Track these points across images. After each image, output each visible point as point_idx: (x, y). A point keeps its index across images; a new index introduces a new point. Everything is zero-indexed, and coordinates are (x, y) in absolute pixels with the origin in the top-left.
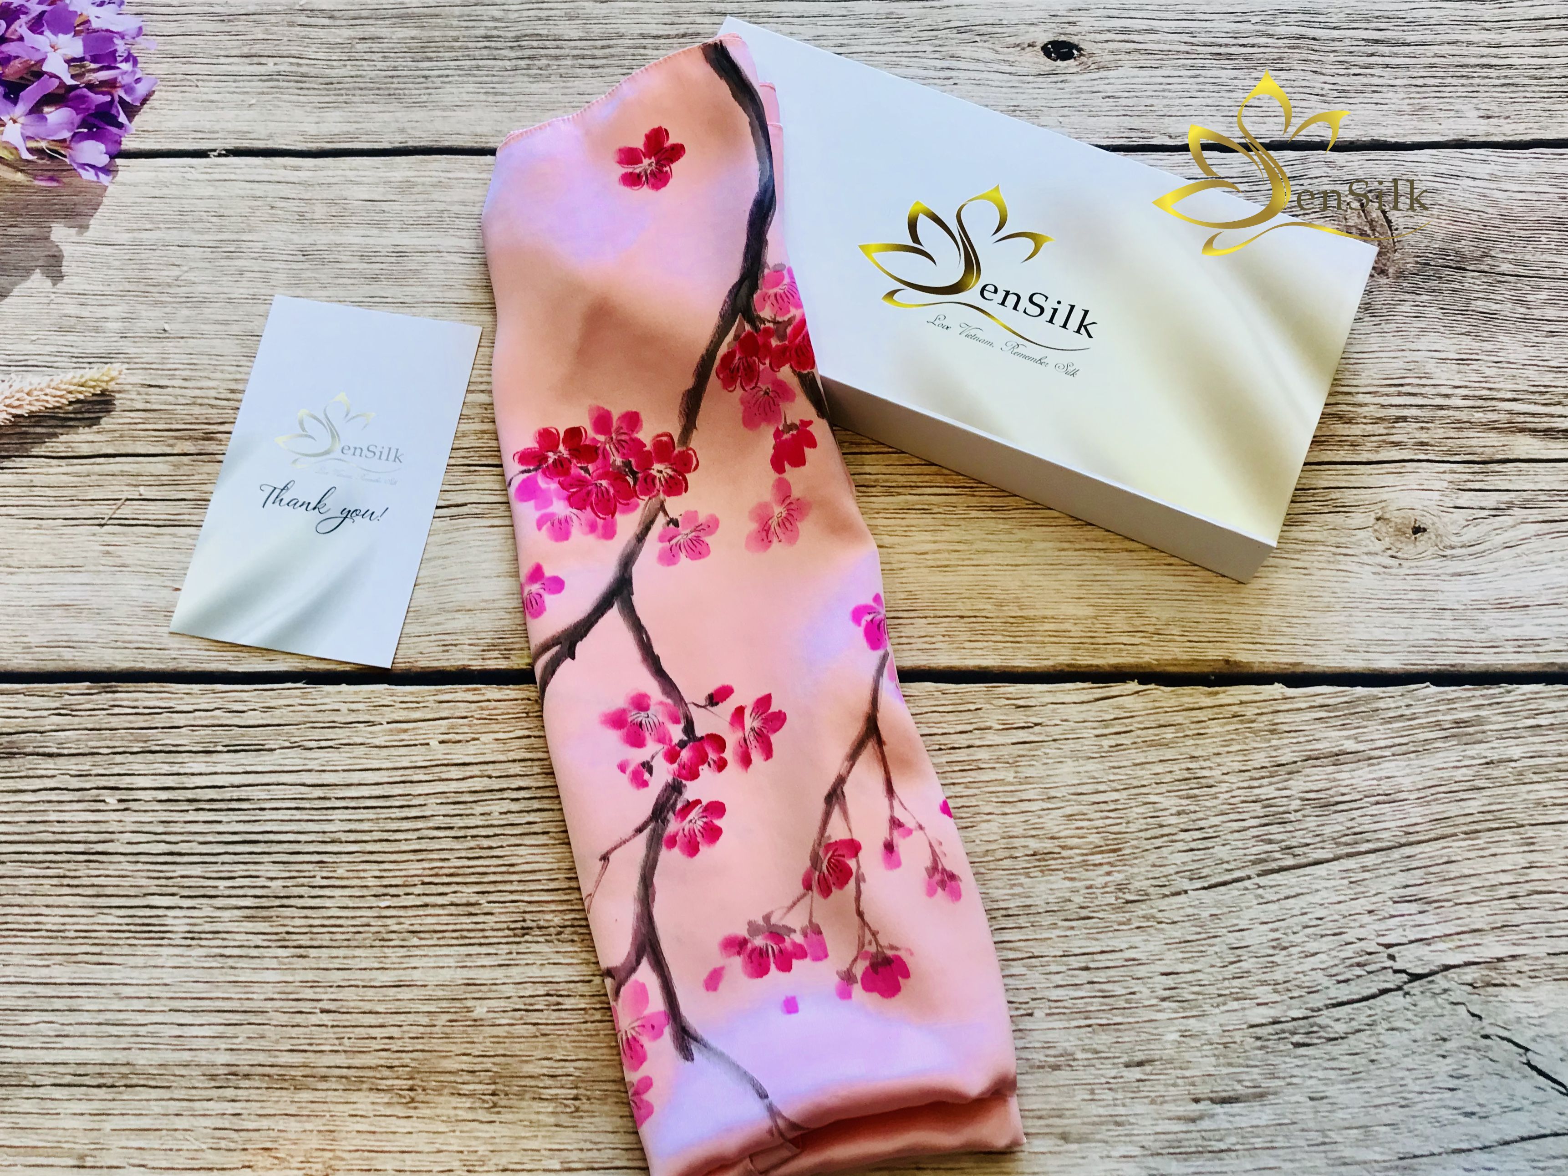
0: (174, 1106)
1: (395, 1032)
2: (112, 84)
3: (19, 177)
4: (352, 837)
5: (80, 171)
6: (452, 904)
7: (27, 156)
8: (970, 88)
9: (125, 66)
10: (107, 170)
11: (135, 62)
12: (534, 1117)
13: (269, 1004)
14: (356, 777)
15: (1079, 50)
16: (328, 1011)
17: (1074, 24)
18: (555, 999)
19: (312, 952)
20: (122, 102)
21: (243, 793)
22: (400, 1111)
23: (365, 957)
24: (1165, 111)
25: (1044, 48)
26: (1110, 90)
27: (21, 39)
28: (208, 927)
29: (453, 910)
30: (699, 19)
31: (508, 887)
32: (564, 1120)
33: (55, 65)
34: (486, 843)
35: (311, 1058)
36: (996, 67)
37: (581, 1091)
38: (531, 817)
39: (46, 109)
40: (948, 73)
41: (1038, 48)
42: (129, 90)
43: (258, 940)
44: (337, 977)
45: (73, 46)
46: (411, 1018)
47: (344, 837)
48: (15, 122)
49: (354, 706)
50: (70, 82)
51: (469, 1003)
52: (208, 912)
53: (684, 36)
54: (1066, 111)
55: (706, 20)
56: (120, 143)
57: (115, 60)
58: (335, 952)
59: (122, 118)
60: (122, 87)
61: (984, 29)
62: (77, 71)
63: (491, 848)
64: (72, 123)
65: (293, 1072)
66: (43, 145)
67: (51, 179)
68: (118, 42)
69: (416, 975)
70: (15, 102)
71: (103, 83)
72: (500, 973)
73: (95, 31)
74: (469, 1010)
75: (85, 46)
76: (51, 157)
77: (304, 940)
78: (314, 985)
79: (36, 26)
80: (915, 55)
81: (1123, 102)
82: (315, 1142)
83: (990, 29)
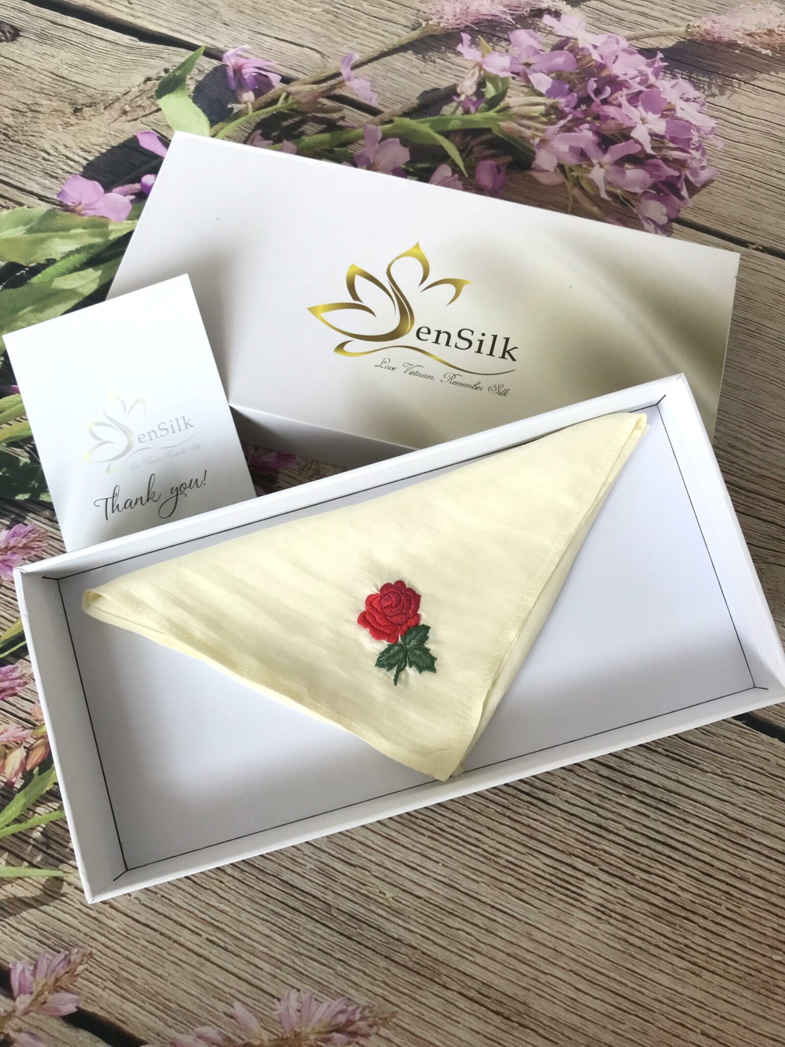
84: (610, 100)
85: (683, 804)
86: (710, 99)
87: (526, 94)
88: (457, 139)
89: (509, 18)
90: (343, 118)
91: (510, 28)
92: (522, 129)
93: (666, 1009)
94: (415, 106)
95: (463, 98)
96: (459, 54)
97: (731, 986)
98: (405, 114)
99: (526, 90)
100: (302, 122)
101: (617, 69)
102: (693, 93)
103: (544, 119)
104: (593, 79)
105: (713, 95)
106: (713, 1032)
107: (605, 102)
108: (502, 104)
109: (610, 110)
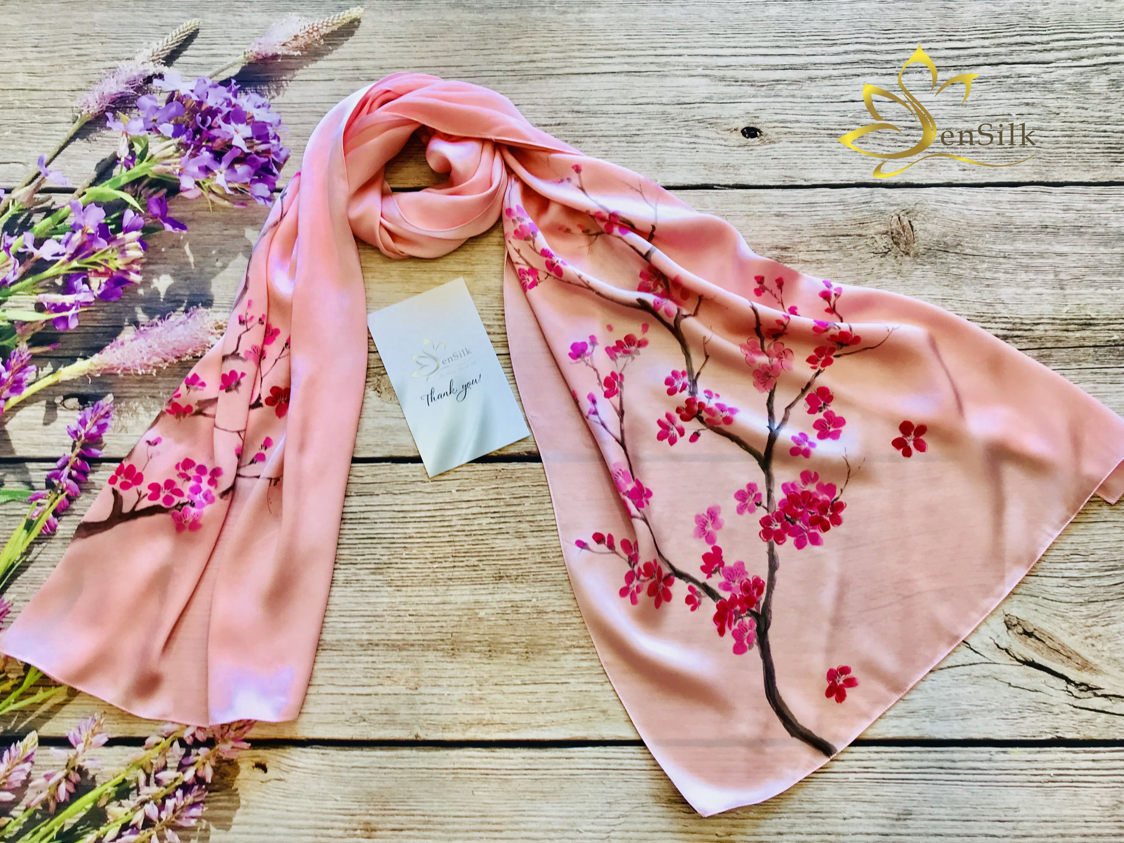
0: (345, 659)
1: (444, 624)
2: (268, 151)
3: (226, 203)
4: (419, 535)
5: (257, 200)
6: (467, 566)
7: (229, 192)
8: (704, 153)
9: (274, 142)
10: (270, 199)
11: (279, 140)
12: (508, 661)
13: (385, 613)
14: (418, 507)
15: (760, 132)
16: (413, 615)
17: (758, 117)
18: (515, 609)
19: (404, 589)
20: (274, 162)
21: (365, 515)
22: (448, 659)
23: (427, 591)
24: (803, 166)
25: (742, 131)
26: (775, 155)
27: (220, 127)
28: (354, 578)
29: (467, 568)
30: (566, 115)
31: (492, 558)
32: (522, 662)
33: (238, 141)
34: (480, 537)
35: (406, 637)
36: (718, 142)
37: (529, 650)
38: (501, 526)
39: (237, 166)
40: (693, 146)
41: (739, 131)
42: (277, 154)
43: (378, 583)
44: (416, 600)
45: (246, 130)
46: (451, 618)
47: (415, 535)
48: (221, 173)
49: (415, 474)
50: (246, 151)
51: (477, 611)
52: (353, 571)
53: (559, 124)
54: (753, 167)
55: (570, 115)
56: (275, 184)
57: (269, 138)
58: (414, 588)
59: (275, 170)
60: (274, 153)
61: (712, 121)
62: (250, 145)
63: (482, 540)
64: (250, 174)
65: (398, 643)
66: (236, 185)
67: (242, 204)
68: (269, 128)
69: (452, 598)
70: (220, 162)
71: (264, 151)
72: (490, 598)
73: (257, 122)
74: (477, 614)
75: (252, 131)
76: (241, 193)
77: (399, 583)
78: (405, 603)
79: (227, 120)
80: (677, 135)
81: (782, 161)
82: (410, 674)
83: (715, 121)
84: (213, 125)
85: (372, 515)
86: (272, 101)
87: (161, 142)
88: (129, 189)
89: (132, 91)
90: (54, 203)
91: (136, 98)
92: (166, 167)
93: (389, 612)
94: (95, 176)
95: (123, 160)
96: (110, 129)
97: (417, 588)
98: (92, 185)
99: (160, 139)
100: (30, 216)
101: (210, 102)
102: (261, 101)
103: (177, 155)
104: (198, 115)
105: (273, 97)
106: (414, 613)
107: (210, 128)
108: (148, 155)
109: (215, 132)
